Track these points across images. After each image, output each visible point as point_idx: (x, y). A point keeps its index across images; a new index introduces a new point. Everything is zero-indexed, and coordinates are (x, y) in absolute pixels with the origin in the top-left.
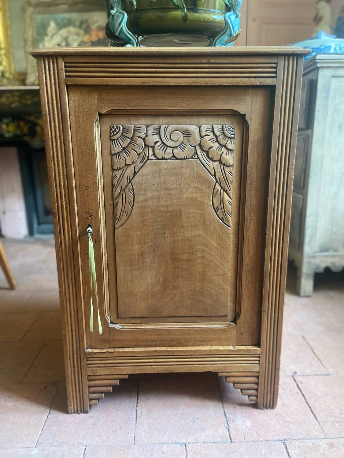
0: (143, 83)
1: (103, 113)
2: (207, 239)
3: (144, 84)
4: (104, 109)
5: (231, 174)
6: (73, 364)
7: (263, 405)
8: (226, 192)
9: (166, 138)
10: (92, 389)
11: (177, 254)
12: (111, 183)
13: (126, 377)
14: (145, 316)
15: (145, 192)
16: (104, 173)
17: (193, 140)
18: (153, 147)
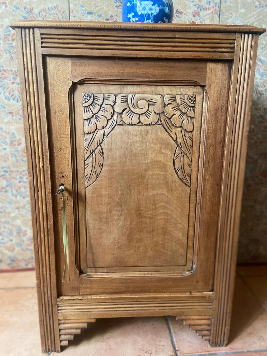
0: (113, 54)
1: (76, 81)
2: (168, 196)
3: (114, 56)
4: (78, 78)
5: (191, 139)
6: (46, 310)
7: (215, 344)
8: (186, 155)
9: (133, 106)
10: (63, 332)
11: (141, 210)
12: (82, 145)
13: (94, 321)
14: (112, 266)
15: (113, 154)
16: (77, 136)
17: (158, 108)
18: (121, 114)
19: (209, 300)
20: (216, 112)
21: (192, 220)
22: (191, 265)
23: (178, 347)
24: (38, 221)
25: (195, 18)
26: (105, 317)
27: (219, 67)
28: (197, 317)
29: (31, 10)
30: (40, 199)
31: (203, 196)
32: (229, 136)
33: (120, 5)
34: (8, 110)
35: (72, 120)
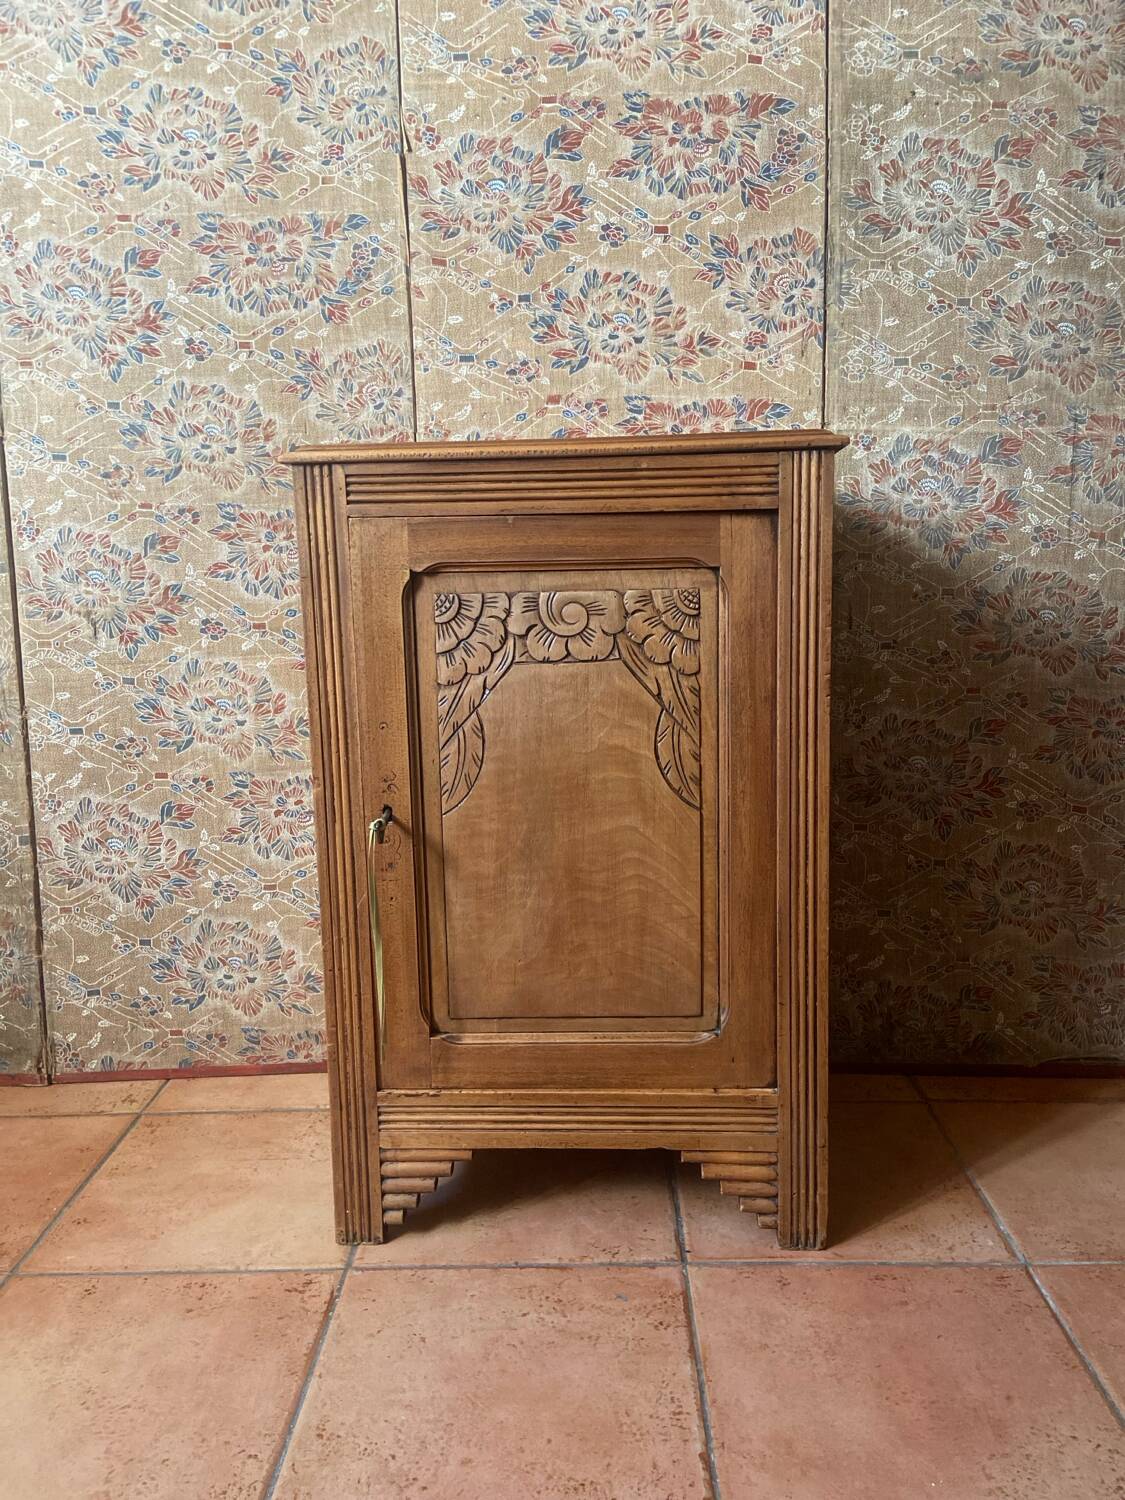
0: (503, 510)
1: (420, 570)
2: (647, 835)
3: (505, 512)
4: (423, 563)
5: (697, 692)
6: (349, 1122)
7: (794, 1240)
8: (685, 730)
9: (552, 618)
10: (389, 1184)
11: (581, 871)
12: (434, 714)
13: (468, 1155)
14: (511, 1015)
15: (507, 732)
16: (422, 691)
17: (611, 622)
18: (524, 637)
19: (766, 1109)
20: (751, 627)
21: (710, 893)
22: (716, 1018)
23: (691, 1245)
24: (333, 894)
25: (754, 353)
26: (495, 1145)
27: (749, 524)
28: (735, 1157)
29: (315, 357)
30: (338, 839)
31: (734, 832)
32: (783, 683)
33: (546, 333)
34: (253, 619)
35: (410, 656)
